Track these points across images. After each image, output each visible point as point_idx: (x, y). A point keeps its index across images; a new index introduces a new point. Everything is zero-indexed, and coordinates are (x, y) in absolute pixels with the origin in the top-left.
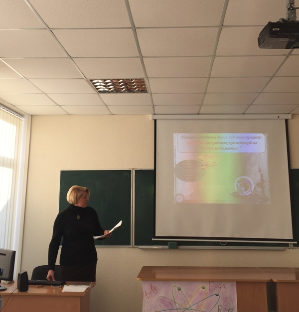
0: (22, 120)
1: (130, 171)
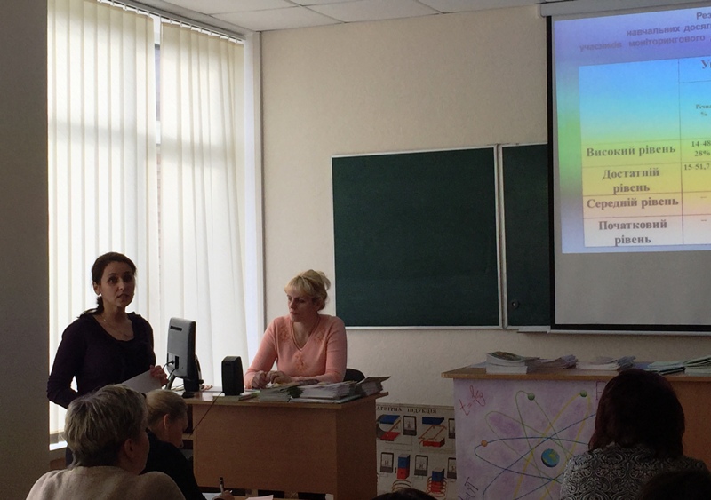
0: (242, 45)
1: (493, 149)
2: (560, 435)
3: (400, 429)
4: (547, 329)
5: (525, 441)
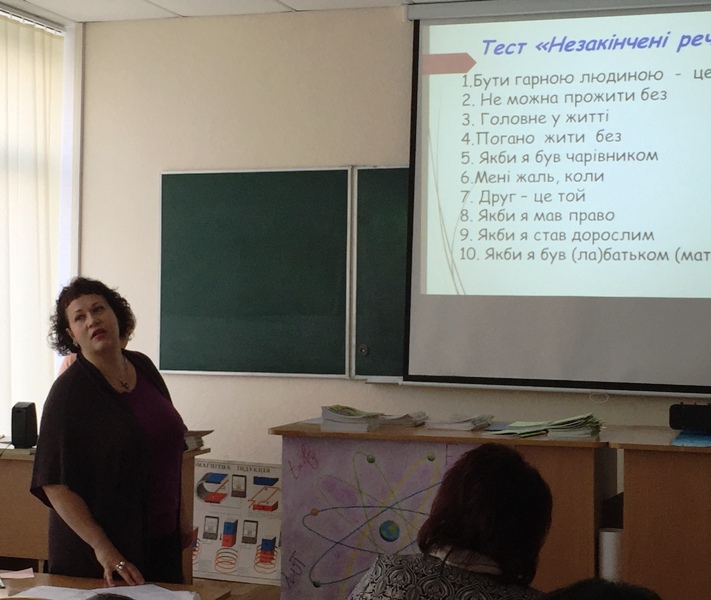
0: (61, 38)
1: (347, 171)
2: (403, 505)
3: (228, 490)
4: (399, 380)
5: (361, 511)
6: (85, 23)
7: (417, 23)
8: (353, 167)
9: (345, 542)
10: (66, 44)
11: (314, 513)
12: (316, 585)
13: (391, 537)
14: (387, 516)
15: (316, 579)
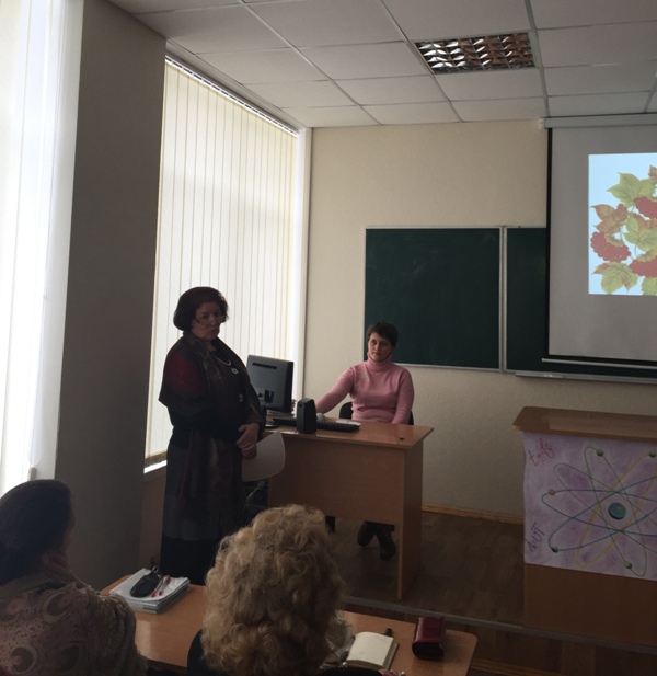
1: (498, 230)
2: (627, 490)
5: (592, 493)
6: (313, 129)
7: (550, 131)
8: (503, 227)
9: (579, 517)
10: (299, 141)
11: (552, 493)
12: (555, 550)
13: (619, 516)
14: (616, 498)
15: (554, 546)
